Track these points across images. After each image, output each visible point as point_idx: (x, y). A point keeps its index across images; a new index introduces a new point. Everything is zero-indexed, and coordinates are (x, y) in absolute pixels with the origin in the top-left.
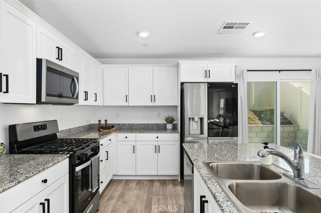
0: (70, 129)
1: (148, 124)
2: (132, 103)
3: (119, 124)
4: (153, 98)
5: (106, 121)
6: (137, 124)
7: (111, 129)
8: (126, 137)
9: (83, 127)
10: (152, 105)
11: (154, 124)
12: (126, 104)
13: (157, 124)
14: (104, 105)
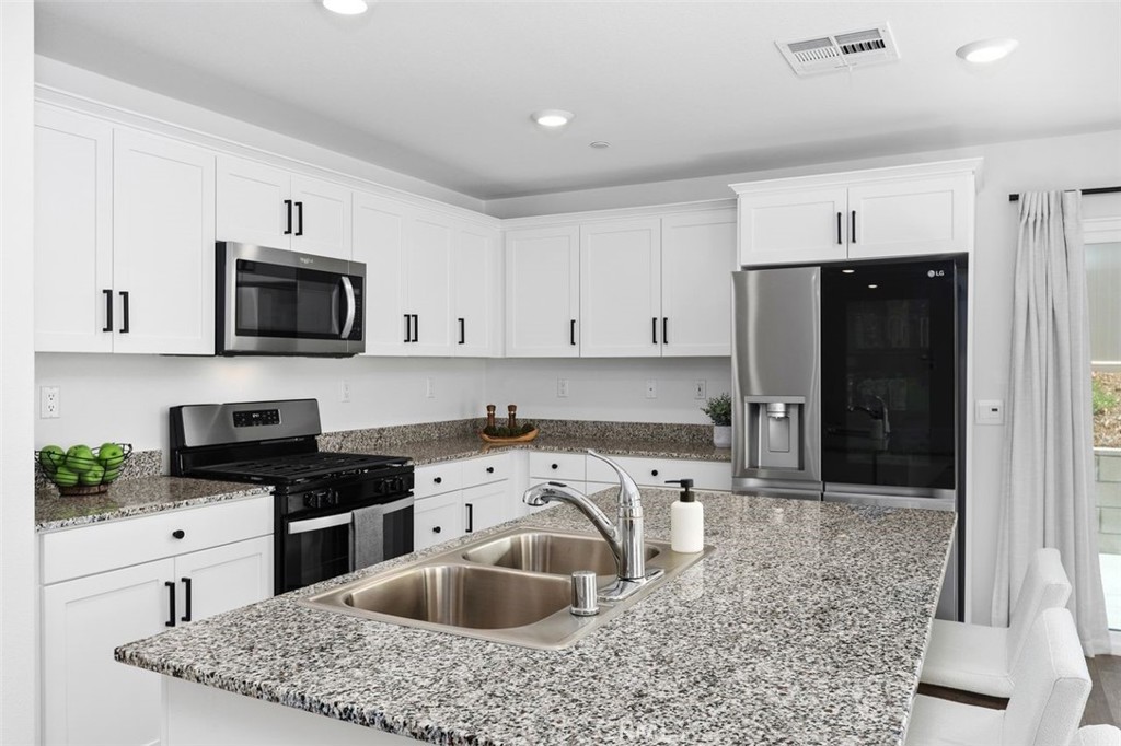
0: (383, 430)
1: (660, 426)
2: (590, 348)
3: (565, 423)
4: (660, 329)
5: (512, 408)
6: (623, 425)
7: (518, 435)
8: (555, 466)
9: (437, 426)
10: (656, 353)
11: (680, 427)
12: (573, 352)
13: (690, 427)
14: (507, 356)
